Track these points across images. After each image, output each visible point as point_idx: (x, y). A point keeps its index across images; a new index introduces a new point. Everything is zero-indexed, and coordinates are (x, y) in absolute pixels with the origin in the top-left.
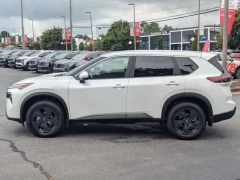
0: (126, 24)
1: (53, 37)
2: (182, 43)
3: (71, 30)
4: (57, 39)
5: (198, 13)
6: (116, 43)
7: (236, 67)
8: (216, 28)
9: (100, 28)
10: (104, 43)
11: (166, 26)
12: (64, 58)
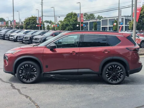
0: (75, 15)
1: (31, 22)
2: (108, 26)
3: (42, 18)
4: (34, 23)
5: (118, 8)
6: (69, 26)
7: (141, 41)
8: (129, 17)
9: (59, 17)
10: (62, 26)
11: (99, 16)
12: (39, 35)
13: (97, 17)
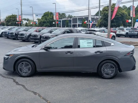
0: (51, 13)
1: (12, 19)
2: (78, 24)
3: (22, 16)
4: (14, 21)
5: (88, 9)
6: (46, 23)
9: (37, 15)
10: (40, 23)
11: (69, 15)
12: (23, 31)
13: (68, 16)
